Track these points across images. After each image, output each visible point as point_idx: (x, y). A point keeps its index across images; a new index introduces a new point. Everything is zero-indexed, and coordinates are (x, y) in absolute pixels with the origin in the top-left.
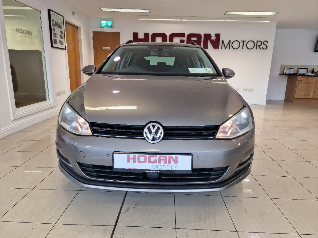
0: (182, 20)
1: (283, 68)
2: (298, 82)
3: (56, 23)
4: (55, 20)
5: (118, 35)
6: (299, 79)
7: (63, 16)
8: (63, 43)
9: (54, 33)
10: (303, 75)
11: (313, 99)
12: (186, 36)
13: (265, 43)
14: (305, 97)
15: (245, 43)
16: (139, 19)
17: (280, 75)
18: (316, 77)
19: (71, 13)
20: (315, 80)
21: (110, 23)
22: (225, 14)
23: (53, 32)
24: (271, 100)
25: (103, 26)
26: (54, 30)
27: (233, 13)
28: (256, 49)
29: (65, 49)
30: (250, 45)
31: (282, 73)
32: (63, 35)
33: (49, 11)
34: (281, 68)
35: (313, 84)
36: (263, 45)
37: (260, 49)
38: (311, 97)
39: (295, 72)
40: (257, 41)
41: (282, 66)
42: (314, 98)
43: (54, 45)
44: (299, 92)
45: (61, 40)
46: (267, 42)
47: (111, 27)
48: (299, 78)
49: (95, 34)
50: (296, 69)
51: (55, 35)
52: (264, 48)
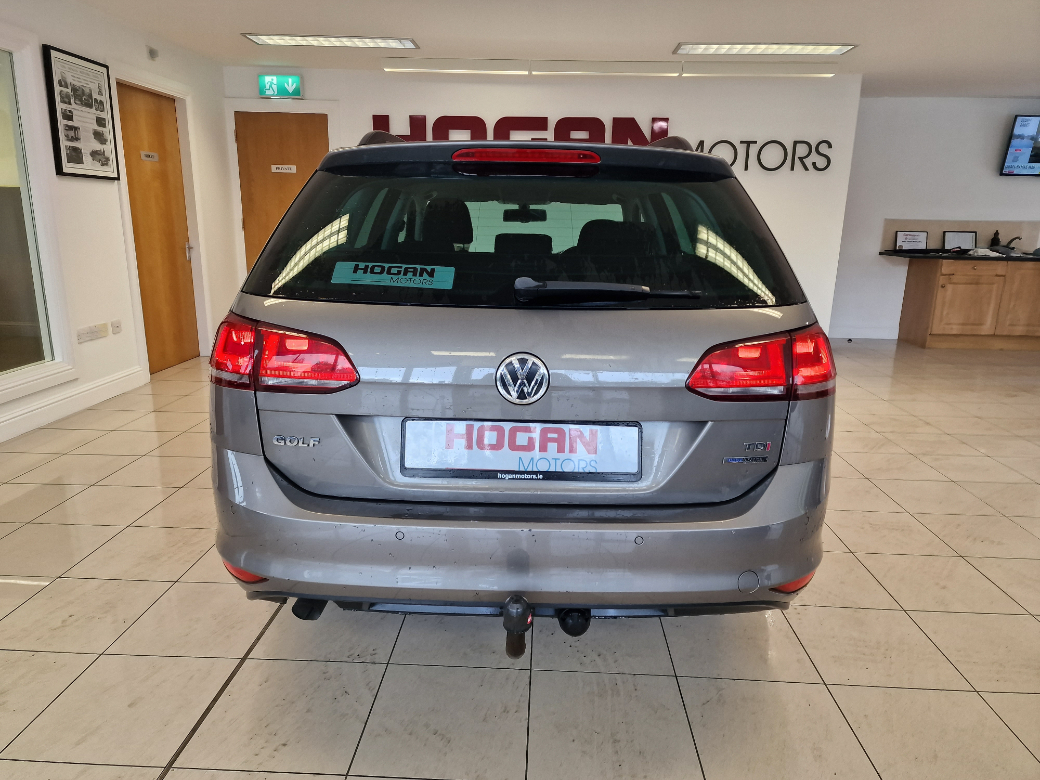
0: (534, 73)
1: (894, 229)
2: (942, 280)
3: (74, 89)
4: (70, 80)
5: (320, 121)
6: (945, 270)
7: (107, 67)
8: (108, 159)
9: (67, 126)
10: (961, 254)
11: (994, 335)
12: (552, 125)
13: (823, 149)
14: (968, 330)
15: (754, 150)
16: (386, 70)
17: (880, 254)
18: (1005, 262)
19: (145, 54)
20: (999, 273)
21: (291, 83)
22: (675, 52)
23: (61, 123)
24: (850, 340)
25: (268, 93)
26: (68, 116)
27: (701, 49)
28: (792, 169)
29: (118, 179)
30: (772, 156)
31: (890, 247)
32: (107, 131)
33: (46, 51)
34: (885, 232)
35: (995, 286)
36: (814, 158)
37: (806, 169)
38: (987, 328)
39: (934, 245)
40: (796, 143)
41: (889, 222)
42: (997, 333)
43: (67, 167)
44: (945, 313)
45: (98, 146)
46: (830, 146)
47: (297, 94)
48: (947, 266)
49: (245, 122)
50: (937, 233)
51: (72, 133)
52: (819, 166)
